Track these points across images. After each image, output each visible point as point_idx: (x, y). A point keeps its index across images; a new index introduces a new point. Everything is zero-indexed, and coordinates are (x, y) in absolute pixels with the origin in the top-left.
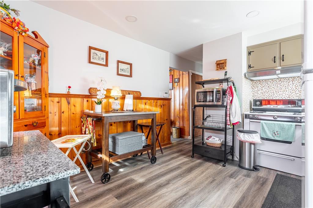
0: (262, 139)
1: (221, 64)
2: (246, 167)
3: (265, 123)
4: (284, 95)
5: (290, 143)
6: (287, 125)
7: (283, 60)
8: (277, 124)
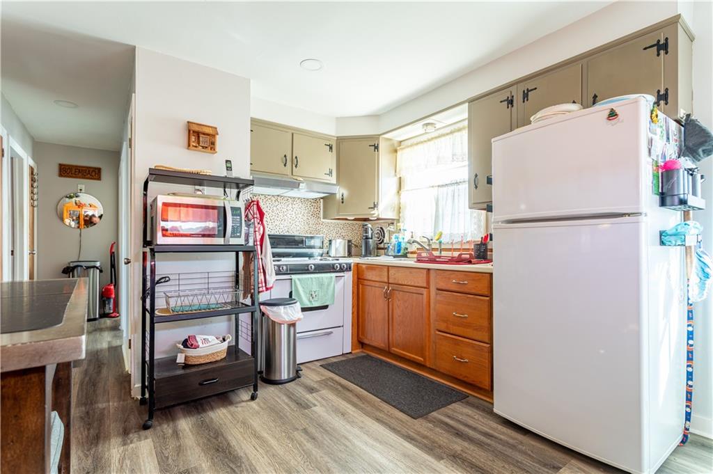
0: (304, 310)
1: (204, 134)
2: (283, 378)
3: (299, 279)
4: (282, 226)
5: (326, 307)
6: (327, 278)
7: (296, 167)
8: (315, 278)
